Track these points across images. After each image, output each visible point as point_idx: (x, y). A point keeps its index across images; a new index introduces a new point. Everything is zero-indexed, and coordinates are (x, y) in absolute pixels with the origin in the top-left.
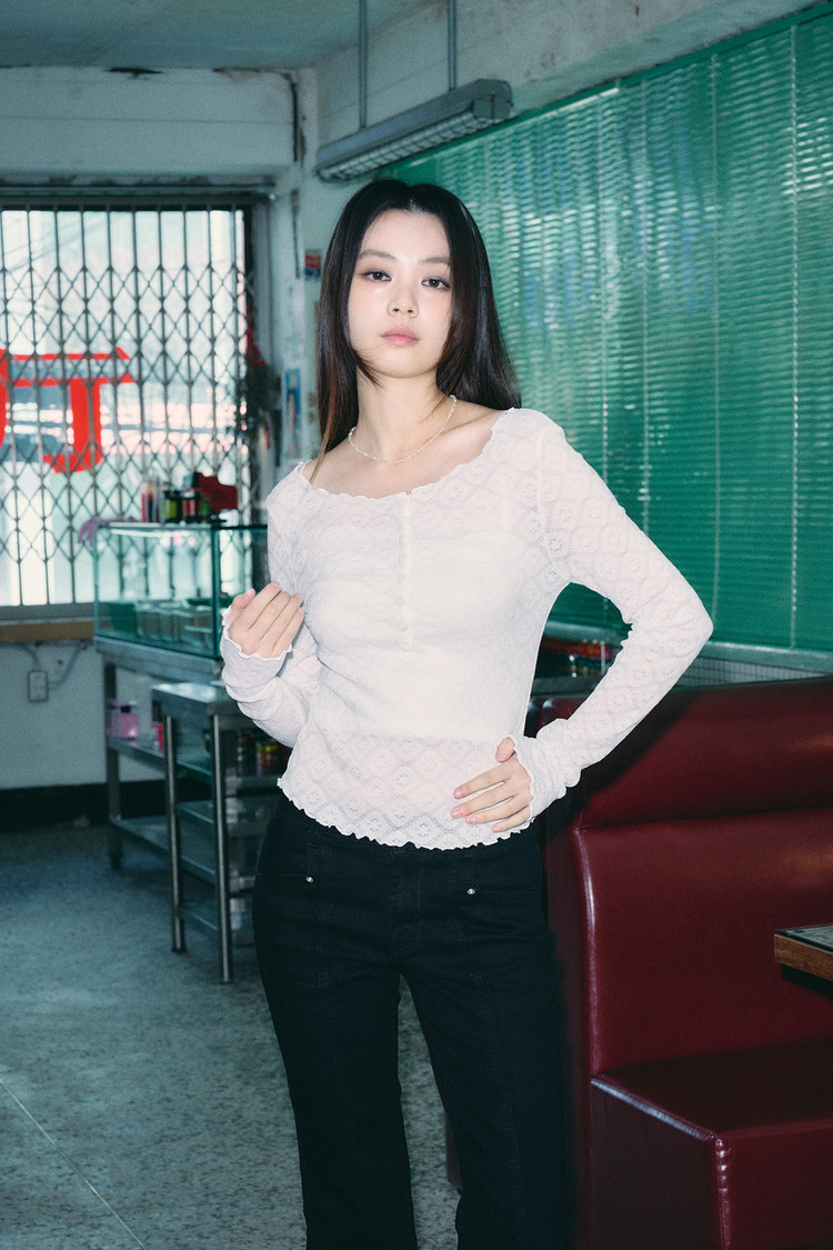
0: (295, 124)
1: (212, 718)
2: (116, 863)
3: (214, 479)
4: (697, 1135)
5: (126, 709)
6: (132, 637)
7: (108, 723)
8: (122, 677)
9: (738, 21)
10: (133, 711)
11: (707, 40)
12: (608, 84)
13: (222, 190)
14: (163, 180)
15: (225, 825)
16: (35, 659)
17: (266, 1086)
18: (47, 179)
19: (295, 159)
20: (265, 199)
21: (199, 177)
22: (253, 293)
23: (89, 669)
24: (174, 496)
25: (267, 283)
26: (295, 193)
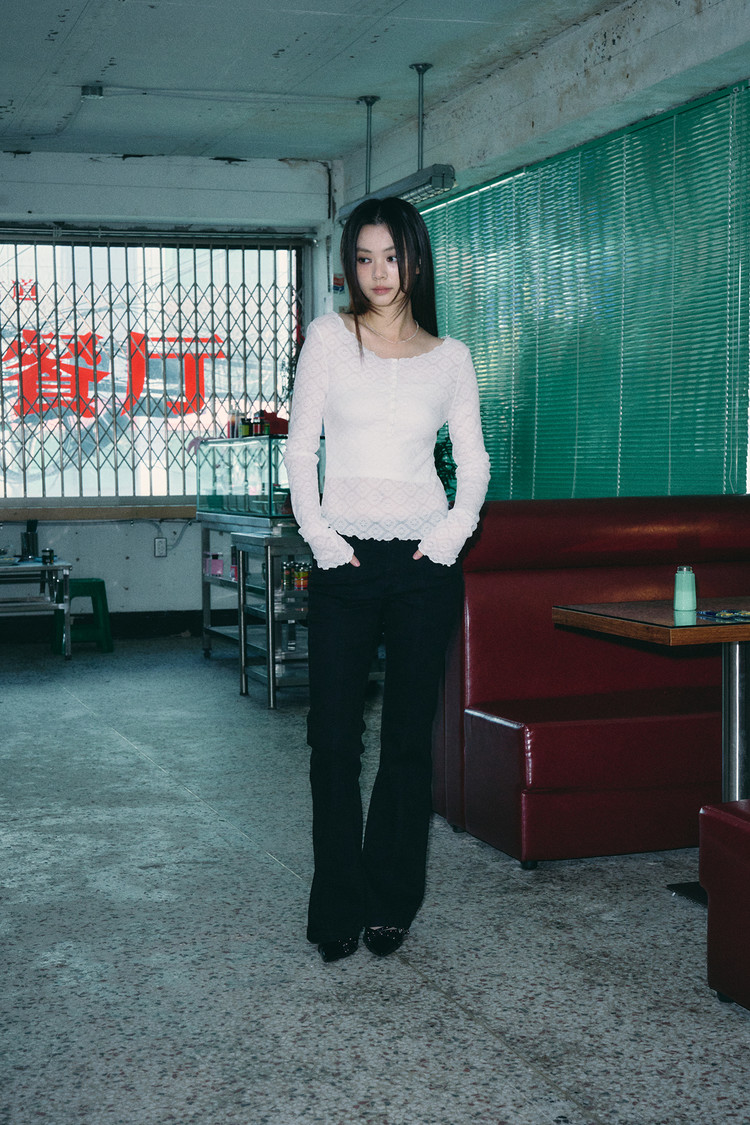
0: (330, 195)
2: (207, 655)
3: (274, 414)
4: (515, 726)
5: (215, 557)
6: (220, 510)
7: (204, 565)
8: (214, 536)
9: (593, 131)
10: (220, 558)
11: (576, 143)
12: (519, 170)
13: (284, 236)
14: (246, 229)
15: (273, 614)
16: (160, 531)
17: (291, 753)
18: (173, 227)
19: (329, 217)
20: (310, 243)
21: (269, 227)
22: (302, 303)
23: (194, 534)
24: (246, 422)
25: (310, 296)
26: (328, 238)
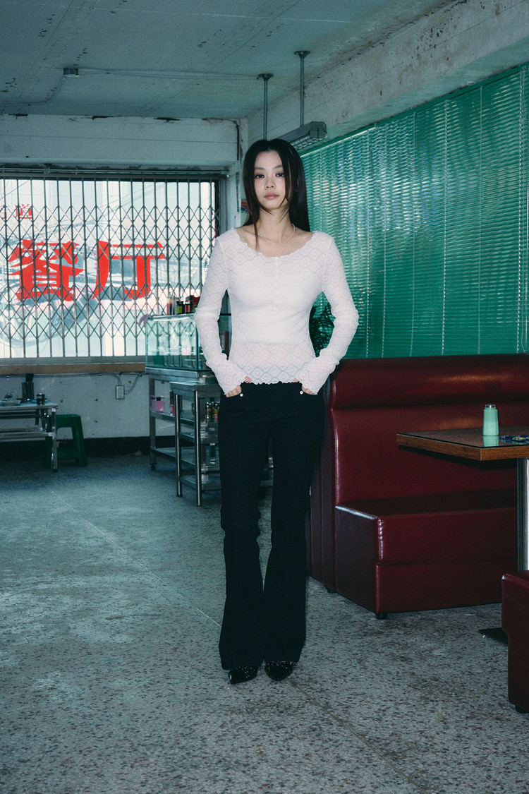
0: (238, 143)
1: (195, 392)
2: (153, 468)
4: (371, 518)
5: (159, 399)
6: (162, 366)
7: (151, 405)
8: (158, 384)
10: (162, 400)
11: (411, 106)
12: (371, 125)
13: (206, 173)
14: (179, 168)
15: (200, 439)
16: (119, 380)
17: (213, 537)
18: (128, 167)
19: (238, 159)
20: (224, 177)
21: (195, 167)
22: (219, 219)
23: (144, 382)
24: (180, 304)
25: (225, 214)
26: (236, 174)
